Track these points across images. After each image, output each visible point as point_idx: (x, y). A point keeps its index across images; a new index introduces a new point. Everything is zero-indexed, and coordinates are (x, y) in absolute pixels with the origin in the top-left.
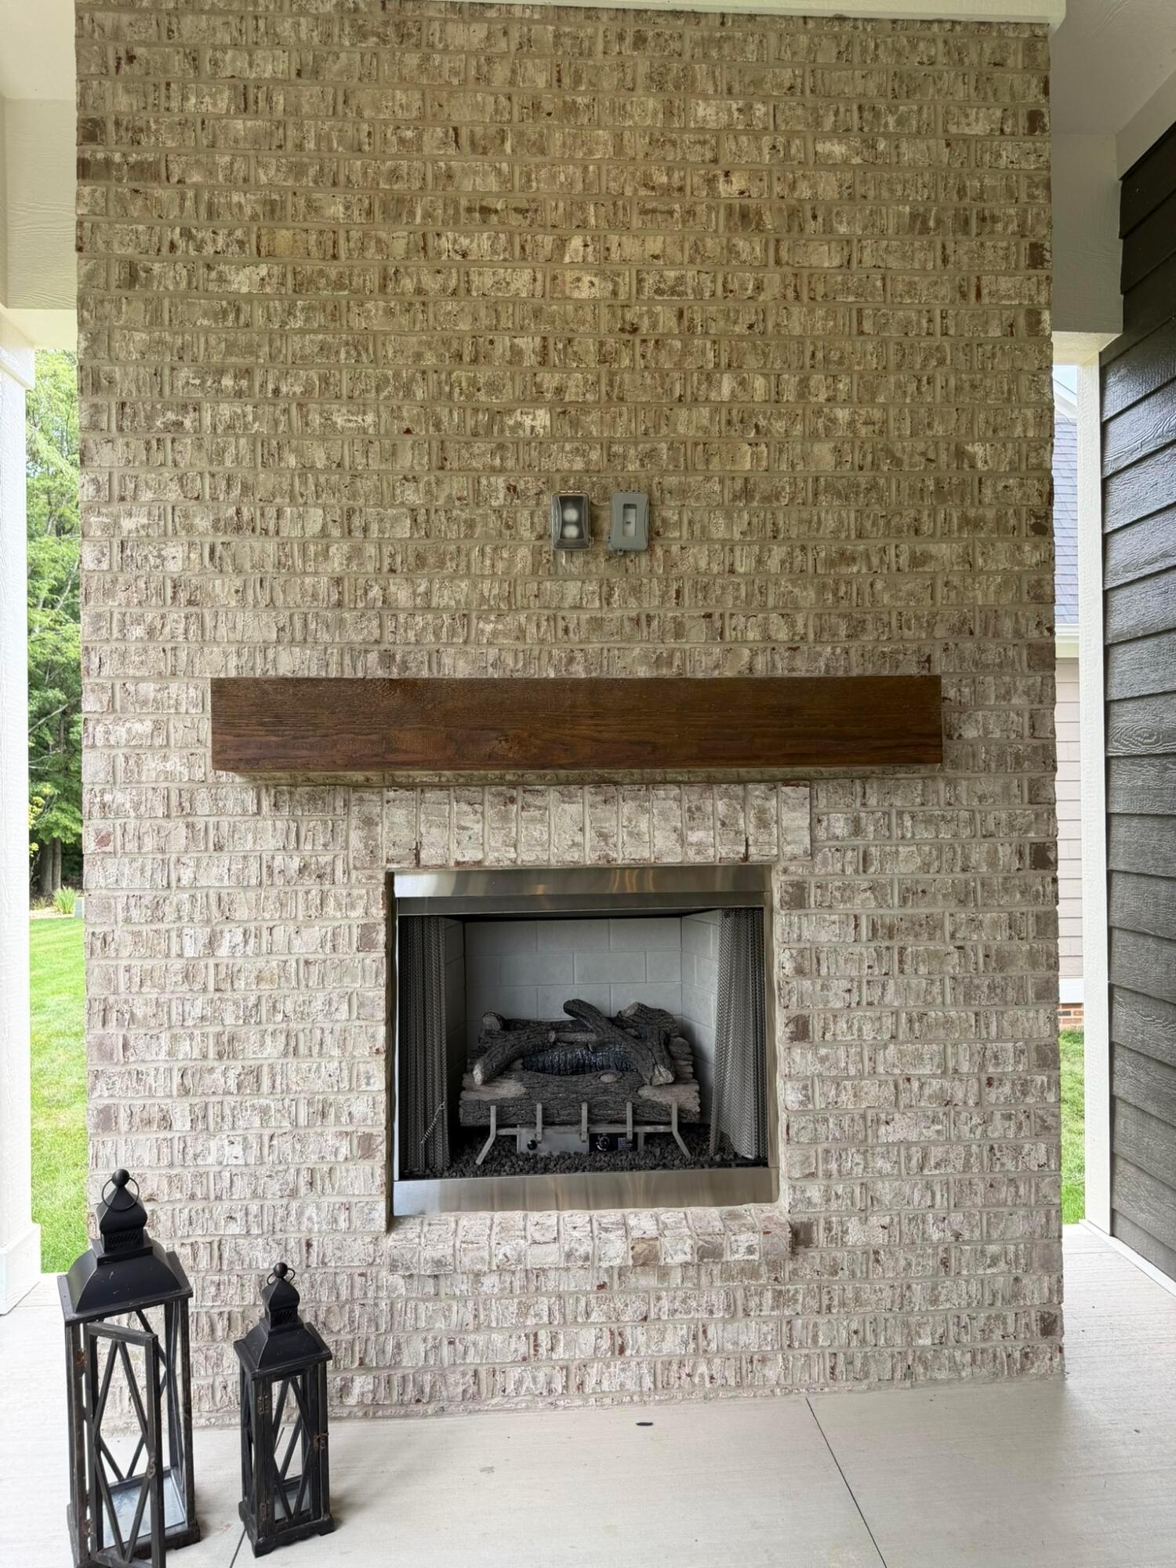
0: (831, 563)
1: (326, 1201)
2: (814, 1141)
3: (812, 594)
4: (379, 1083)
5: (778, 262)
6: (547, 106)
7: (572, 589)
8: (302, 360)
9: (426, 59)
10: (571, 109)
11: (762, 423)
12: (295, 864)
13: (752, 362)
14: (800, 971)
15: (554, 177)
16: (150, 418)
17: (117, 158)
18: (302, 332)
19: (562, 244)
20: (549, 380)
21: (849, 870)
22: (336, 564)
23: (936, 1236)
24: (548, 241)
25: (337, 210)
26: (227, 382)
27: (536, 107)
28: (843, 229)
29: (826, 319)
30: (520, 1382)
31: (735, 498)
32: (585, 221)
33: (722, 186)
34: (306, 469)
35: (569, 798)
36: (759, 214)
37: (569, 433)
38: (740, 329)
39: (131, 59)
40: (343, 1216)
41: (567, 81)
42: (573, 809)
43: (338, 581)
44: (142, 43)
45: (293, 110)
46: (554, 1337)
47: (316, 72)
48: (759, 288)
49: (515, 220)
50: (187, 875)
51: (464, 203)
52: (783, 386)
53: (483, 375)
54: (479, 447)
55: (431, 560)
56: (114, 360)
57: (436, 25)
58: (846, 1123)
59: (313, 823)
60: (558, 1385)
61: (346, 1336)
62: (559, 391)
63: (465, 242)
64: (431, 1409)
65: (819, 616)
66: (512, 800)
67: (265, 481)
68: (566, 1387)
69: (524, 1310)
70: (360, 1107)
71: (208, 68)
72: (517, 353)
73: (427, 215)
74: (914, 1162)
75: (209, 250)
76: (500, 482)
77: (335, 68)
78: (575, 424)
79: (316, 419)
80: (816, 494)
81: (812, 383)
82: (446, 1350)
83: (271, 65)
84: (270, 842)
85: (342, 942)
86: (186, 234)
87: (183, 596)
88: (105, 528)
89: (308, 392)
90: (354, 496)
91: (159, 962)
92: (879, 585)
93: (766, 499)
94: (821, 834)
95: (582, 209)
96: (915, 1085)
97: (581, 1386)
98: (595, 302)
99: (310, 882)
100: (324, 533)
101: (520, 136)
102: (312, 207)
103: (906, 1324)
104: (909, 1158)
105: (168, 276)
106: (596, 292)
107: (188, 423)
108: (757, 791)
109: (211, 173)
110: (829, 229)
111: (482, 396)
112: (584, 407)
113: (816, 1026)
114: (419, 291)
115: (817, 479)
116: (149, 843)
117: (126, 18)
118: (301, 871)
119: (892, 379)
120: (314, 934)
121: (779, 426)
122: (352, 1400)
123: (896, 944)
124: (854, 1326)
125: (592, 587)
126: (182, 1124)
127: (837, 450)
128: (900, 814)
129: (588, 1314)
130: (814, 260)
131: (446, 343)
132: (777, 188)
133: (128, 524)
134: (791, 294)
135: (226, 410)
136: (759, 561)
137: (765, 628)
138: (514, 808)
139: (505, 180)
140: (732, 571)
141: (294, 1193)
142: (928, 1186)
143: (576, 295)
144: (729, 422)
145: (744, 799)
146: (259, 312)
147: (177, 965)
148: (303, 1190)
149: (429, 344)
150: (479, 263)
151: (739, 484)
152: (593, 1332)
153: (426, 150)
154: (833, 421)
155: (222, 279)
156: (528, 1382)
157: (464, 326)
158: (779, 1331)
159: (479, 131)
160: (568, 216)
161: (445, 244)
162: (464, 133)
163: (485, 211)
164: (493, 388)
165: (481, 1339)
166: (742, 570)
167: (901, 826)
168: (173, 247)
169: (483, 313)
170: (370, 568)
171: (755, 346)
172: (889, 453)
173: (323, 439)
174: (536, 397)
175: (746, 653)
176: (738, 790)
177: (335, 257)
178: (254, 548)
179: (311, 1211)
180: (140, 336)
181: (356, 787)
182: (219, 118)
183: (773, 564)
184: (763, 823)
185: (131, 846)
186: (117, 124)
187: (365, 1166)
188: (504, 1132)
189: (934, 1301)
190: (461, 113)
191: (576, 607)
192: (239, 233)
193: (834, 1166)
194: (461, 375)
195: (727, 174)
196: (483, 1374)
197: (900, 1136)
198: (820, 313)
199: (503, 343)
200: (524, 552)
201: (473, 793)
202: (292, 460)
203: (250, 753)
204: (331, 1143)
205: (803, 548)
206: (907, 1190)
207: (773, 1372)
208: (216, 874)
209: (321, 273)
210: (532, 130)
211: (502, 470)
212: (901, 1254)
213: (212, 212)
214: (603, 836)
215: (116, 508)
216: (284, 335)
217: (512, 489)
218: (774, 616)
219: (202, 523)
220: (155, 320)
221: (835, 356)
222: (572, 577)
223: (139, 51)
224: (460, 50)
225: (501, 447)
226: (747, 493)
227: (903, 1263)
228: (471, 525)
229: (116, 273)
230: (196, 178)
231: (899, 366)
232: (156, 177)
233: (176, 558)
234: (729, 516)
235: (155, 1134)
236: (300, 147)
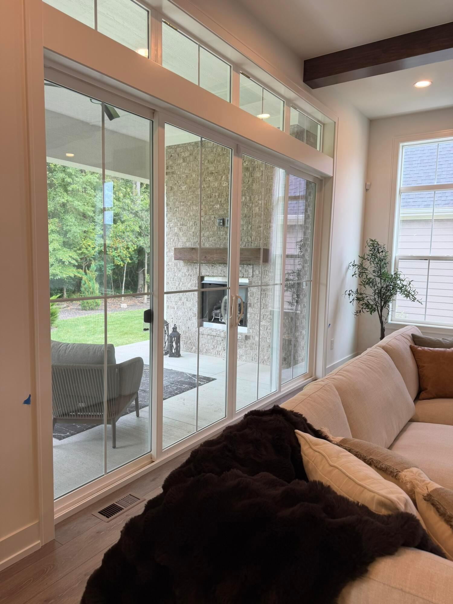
0: (258, 228)
1: (191, 322)
2: (251, 323)
3: (255, 233)
4: (197, 306)
5: (252, 176)
6: (221, 154)
7: (222, 233)
8: (190, 200)
9: (205, 149)
10: (224, 154)
11: (248, 204)
12: (188, 274)
13: (247, 194)
14: (251, 296)
15: (221, 166)
16: (173, 210)
17: (170, 171)
18: (190, 195)
19: (222, 177)
20: (219, 200)
21: (258, 280)
22: (193, 230)
23: (268, 341)
24: (220, 177)
25: (194, 176)
26: (182, 203)
27: (219, 155)
28: (262, 169)
29: (258, 186)
30: (212, 352)
31: (244, 217)
32: (225, 173)
33: (244, 164)
34: (190, 216)
35: (220, 266)
36: (249, 168)
37: (222, 208)
38: (245, 189)
39: (172, 156)
40: (192, 324)
41: (223, 149)
42: (221, 268)
43: (193, 232)
44: (173, 153)
45: (189, 161)
46: (216, 346)
47: (192, 154)
48: (249, 181)
49: (216, 174)
50: (177, 274)
51: (210, 172)
52: (251, 198)
53: (211, 200)
54: (211, 211)
55: (204, 229)
56: (169, 201)
57: (207, 143)
58: (256, 321)
59: (190, 268)
60: (216, 353)
61: (192, 341)
62: (221, 201)
63: (209, 178)
64: (202, 353)
65: (255, 237)
66: (213, 266)
67: (186, 218)
68: (217, 354)
69: (213, 342)
70: (195, 309)
71: (180, 156)
72: (215, 196)
73: (205, 175)
74: (265, 329)
75: (180, 184)
76: (213, 216)
77: (195, 153)
78: (223, 206)
79: (191, 208)
80: (256, 216)
81: (256, 197)
82: (203, 345)
83: (187, 154)
84: (185, 271)
85: (193, 285)
86: (177, 182)
87: (177, 235)
88: (169, 225)
89: (190, 204)
90: (195, 220)
91: (173, 286)
92: (265, 231)
93: (249, 217)
94: (254, 273)
95: (225, 170)
96: (266, 316)
97: (219, 354)
98: (226, 187)
99: (189, 276)
100: (192, 225)
101: (217, 160)
102: (191, 176)
103: (263, 354)
104: (265, 328)
105: (175, 188)
106: (226, 185)
107: (177, 210)
108: (245, 266)
109: (180, 172)
110: (260, 169)
111: (211, 203)
112: (224, 204)
113: (252, 304)
114: (204, 187)
115: (256, 214)
116: (173, 270)
117: (171, 150)
118: (189, 275)
119: (268, 195)
120: (190, 284)
121: (251, 205)
122: (193, 350)
123: (265, 293)
124: (256, 353)
125: (224, 232)
126: (176, 309)
127: (259, 209)
128: (266, 271)
129: (221, 344)
130: (257, 175)
131: (207, 195)
132: (252, 163)
133: (171, 225)
134: (253, 182)
135: (181, 208)
136: (247, 228)
137: (248, 239)
138: (213, 267)
139: (215, 168)
140: (243, 229)
141: (187, 320)
142: (267, 333)
143: (223, 185)
144: (244, 205)
145: (243, 267)
146: (185, 193)
147: (175, 287)
148: (188, 320)
149: (204, 196)
150: (211, 182)
151: (244, 215)
152: (221, 347)
153: (205, 164)
154: (259, 203)
155: (181, 188)
156: (213, 352)
157: (209, 192)
158: (245, 352)
159: (212, 160)
160: (223, 172)
161: (207, 179)
162: (210, 161)
163: (212, 173)
164: (212, 202)
165: (208, 345)
166: (245, 229)
167: (267, 273)
168: (176, 184)
169: (211, 190)
170: (197, 230)
171: (248, 191)
172: (266, 208)
173: (192, 211)
174: (217, 203)
175: (245, 243)
176: (242, 266)
177: (194, 183)
178: (184, 228)
179: (189, 323)
180: (172, 198)
181: (195, 263)
182: (181, 163)
183: (249, 228)
184: (246, 271)
185: (171, 270)
186: (170, 166)
187: (195, 317)
188: (216, 317)
189: (268, 352)
190: (210, 158)
191: (222, 236)
192: (183, 181)
193: (254, 327)
194: (209, 200)
195: (245, 162)
196: (208, 350)
197: (264, 324)
198: (257, 185)
199: (214, 194)
200: (216, 227)
201: (208, 265)
202: (189, 214)
203: (178, 258)
204: (191, 313)
205: (254, 225)
206: (264, 333)
207: (244, 358)
208: (180, 275)
209: (192, 186)
210: (219, 158)
211: (214, 214)
212: (263, 343)
213: (180, 178)
214: (224, 272)
215: (170, 223)
216: (188, 196)
217: (214, 217)
218: (249, 237)
219: (179, 224)
220: (174, 195)
221: (259, 192)
222: (222, 231)
223: (173, 155)
224: (210, 147)
225: (213, 211)
226: (246, 216)
227: (263, 345)
228: (209, 223)
229: (170, 188)
230: (178, 173)
231: (269, 193)
232: (174, 174)
233: (176, 230)
234: (243, 221)
235: (173, 309)
236: (190, 166)
